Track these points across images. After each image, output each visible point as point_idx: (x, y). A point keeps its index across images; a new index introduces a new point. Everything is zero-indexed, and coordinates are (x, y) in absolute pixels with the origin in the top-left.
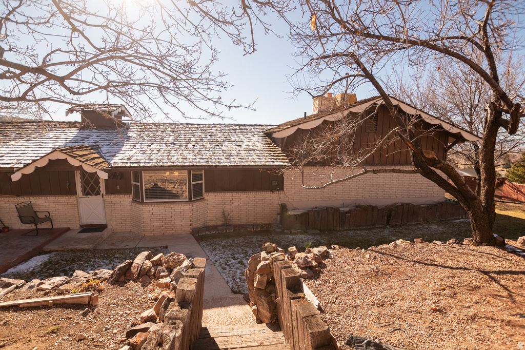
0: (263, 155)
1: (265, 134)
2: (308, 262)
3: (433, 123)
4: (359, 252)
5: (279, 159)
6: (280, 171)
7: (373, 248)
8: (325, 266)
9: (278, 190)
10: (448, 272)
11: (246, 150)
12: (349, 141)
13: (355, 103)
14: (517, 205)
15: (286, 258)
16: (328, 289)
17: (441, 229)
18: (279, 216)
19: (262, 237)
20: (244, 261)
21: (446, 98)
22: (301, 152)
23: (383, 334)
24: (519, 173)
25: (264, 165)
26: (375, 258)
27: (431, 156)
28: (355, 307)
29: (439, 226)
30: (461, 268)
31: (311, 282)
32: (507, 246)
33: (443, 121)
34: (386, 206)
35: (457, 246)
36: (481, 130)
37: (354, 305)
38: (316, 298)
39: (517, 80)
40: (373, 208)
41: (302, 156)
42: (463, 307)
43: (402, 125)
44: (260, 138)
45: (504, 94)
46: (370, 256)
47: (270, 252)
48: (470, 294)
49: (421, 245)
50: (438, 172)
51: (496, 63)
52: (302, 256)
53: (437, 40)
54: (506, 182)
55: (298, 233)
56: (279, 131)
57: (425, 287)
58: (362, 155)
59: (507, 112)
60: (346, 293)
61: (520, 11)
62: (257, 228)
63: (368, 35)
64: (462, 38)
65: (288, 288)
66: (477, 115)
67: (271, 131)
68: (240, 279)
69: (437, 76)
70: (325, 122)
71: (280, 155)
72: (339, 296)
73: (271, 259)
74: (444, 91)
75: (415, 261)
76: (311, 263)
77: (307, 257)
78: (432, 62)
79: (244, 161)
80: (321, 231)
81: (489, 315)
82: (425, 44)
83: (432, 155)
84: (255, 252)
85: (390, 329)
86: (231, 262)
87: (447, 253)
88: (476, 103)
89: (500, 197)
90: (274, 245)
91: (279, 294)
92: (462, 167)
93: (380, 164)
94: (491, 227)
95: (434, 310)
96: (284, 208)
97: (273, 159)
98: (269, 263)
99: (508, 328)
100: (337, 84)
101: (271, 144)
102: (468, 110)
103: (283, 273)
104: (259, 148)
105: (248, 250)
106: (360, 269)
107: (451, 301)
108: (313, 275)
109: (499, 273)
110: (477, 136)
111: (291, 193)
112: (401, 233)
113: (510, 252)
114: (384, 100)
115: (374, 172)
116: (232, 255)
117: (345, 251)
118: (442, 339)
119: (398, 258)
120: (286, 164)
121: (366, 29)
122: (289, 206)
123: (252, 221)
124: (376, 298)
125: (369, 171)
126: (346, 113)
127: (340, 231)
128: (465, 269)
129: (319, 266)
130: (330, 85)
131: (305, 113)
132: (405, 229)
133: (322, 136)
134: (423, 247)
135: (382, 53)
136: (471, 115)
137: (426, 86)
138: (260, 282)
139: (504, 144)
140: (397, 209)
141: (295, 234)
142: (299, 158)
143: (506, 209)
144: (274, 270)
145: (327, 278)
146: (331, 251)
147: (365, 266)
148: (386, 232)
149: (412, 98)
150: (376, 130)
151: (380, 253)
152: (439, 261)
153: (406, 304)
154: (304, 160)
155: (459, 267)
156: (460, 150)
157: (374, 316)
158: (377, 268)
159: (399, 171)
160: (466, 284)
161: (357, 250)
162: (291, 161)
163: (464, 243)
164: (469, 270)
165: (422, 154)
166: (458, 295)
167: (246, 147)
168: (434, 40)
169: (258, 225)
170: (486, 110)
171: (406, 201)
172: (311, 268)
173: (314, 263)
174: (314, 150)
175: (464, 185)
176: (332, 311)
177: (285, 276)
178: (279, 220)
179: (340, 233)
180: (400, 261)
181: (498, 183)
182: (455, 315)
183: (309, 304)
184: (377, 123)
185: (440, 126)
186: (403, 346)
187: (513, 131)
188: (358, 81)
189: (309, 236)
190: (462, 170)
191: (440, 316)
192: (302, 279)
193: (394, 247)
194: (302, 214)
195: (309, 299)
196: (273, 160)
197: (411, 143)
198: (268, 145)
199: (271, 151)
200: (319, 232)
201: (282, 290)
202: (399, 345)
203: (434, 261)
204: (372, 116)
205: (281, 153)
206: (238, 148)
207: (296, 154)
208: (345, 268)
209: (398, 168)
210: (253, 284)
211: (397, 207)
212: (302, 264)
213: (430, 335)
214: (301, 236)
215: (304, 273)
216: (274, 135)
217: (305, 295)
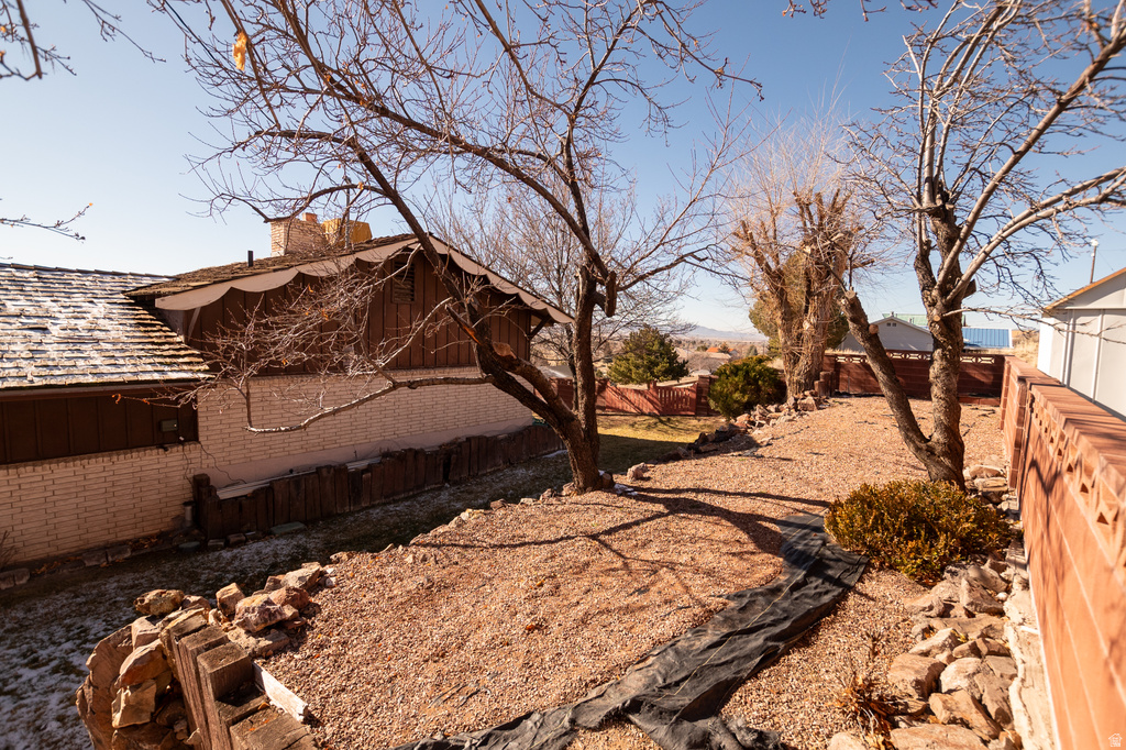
0: (127, 354)
1: (131, 297)
2: (272, 615)
3: (507, 292)
4: (392, 556)
5: (178, 364)
6: (181, 397)
7: (419, 538)
8: (317, 609)
9: (182, 443)
10: (545, 551)
11: (65, 341)
12: (356, 323)
13: (367, 242)
14: (623, 418)
15: (211, 620)
16: (327, 662)
17: (531, 473)
18: (189, 508)
19: (137, 575)
20: (75, 659)
21: (525, 250)
22: (240, 347)
23: (449, 715)
24: (622, 369)
25: (131, 382)
26: (424, 559)
27: (505, 353)
28: (391, 680)
29: (527, 468)
30: (562, 539)
31: (282, 660)
32: (616, 486)
33: (522, 289)
34: (440, 447)
35: (553, 500)
36: (573, 306)
37: (386, 677)
38: (296, 699)
39: (611, 235)
40: (416, 454)
41: (242, 357)
42: (570, 606)
43: (457, 296)
44: (117, 310)
45: (597, 255)
46: (414, 558)
47: (162, 615)
48: (578, 579)
49: (502, 512)
50: (519, 379)
51: (586, 206)
52: (254, 605)
53: (503, 152)
54: (609, 384)
55: (247, 540)
56: (175, 293)
57: (514, 589)
58: (386, 350)
59: (602, 284)
60: (368, 657)
61: (608, 136)
62: (119, 553)
63: (384, 112)
64: (539, 156)
65: (221, 697)
66: (567, 280)
67: (150, 291)
68: (60, 719)
69: (509, 209)
70: (302, 278)
71: (182, 353)
72: (353, 670)
73: (163, 633)
74: (521, 238)
75: (495, 546)
76: (281, 614)
77: (268, 602)
78: (499, 187)
79: (57, 372)
80: (306, 522)
81: (604, 606)
82: (484, 153)
83: (506, 350)
84: (115, 622)
85: (461, 698)
86: (24, 679)
87: (542, 517)
88: (565, 262)
89: (603, 408)
90: (173, 593)
91: (198, 719)
92: (553, 363)
93: (424, 366)
94: (595, 462)
95: (529, 630)
96: (201, 485)
97: (161, 363)
98: (159, 647)
99: (626, 618)
100: (323, 199)
101: (154, 325)
102: (555, 272)
103: (203, 663)
104: (113, 334)
105: (88, 623)
106: (395, 592)
107: (552, 601)
108: (287, 641)
109: (610, 532)
110: (569, 315)
111: (220, 446)
112: (470, 493)
113: (620, 495)
114: (423, 245)
115: (411, 385)
116: (24, 656)
117: (363, 560)
118: (545, 679)
119: (465, 547)
120: (201, 376)
121: (379, 97)
122: (216, 478)
123: (99, 536)
124: (430, 645)
125: (401, 385)
126: (347, 262)
127: (351, 513)
128: (569, 538)
129: (301, 614)
130: (306, 199)
131: (251, 253)
132: (476, 484)
133: (291, 312)
134: (506, 515)
135: (415, 153)
136: (559, 281)
137: (493, 226)
138: (131, 709)
139: (603, 327)
140: (459, 449)
141: (238, 544)
142: (235, 362)
143: (611, 426)
144: (176, 660)
145: (322, 637)
146: (329, 570)
147: (405, 582)
148: (444, 496)
149: (473, 243)
150: (413, 300)
151: (433, 546)
152: (531, 534)
153: (486, 634)
154: (249, 366)
155: (559, 537)
156: (548, 337)
157: (429, 686)
158: (428, 580)
159: (457, 381)
160: (571, 563)
161: (389, 550)
162: (214, 368)
163: (564, 493)
164: (573, 538)
165: (492, 349)
166: (561, 588)
167: (63, 333)
168: (500, 151)
169: (124, 543)
170: (577, 278)
171: (474, 432)
172: (282, 625)
173: (289, 612)
174: (274, 344)
175: (556, 398)
176: (339, 713)
177: (209, 671)
178: (188, 517)
179: (352, 519)
180: (470, 553)
181: (600, 387)
182: (560, 625)
183: (282, 718)
184: (413, 286)
185: (518, 299)
186: (486, 723)
187: (610, 313)
188: (368, 199)
189: (277, 542)
190: (553, 368)
191: (539, 637)
192: (258, 662)
193: (459, 526)
194: (256, 493)
195: (279, 706)
196: (161, 368)
197: (472, 330)
198: (142, 329)
199: (153, 343)
200: (301, 526)
201: (203, 707)
202: (478, 725)
203: (524, 536)
204: (403, 271)
205: (186, 349)
206: (37, 336)
207: (226, 352)
208: (365, 600)
209: (455, 373)
210: (110, 721)
211: (460, 445)
212: (257, 624)
213: (527, 679)
214: (255, 545)
215: (264, 642)
216: (159, 303)
217: (268, 700)
